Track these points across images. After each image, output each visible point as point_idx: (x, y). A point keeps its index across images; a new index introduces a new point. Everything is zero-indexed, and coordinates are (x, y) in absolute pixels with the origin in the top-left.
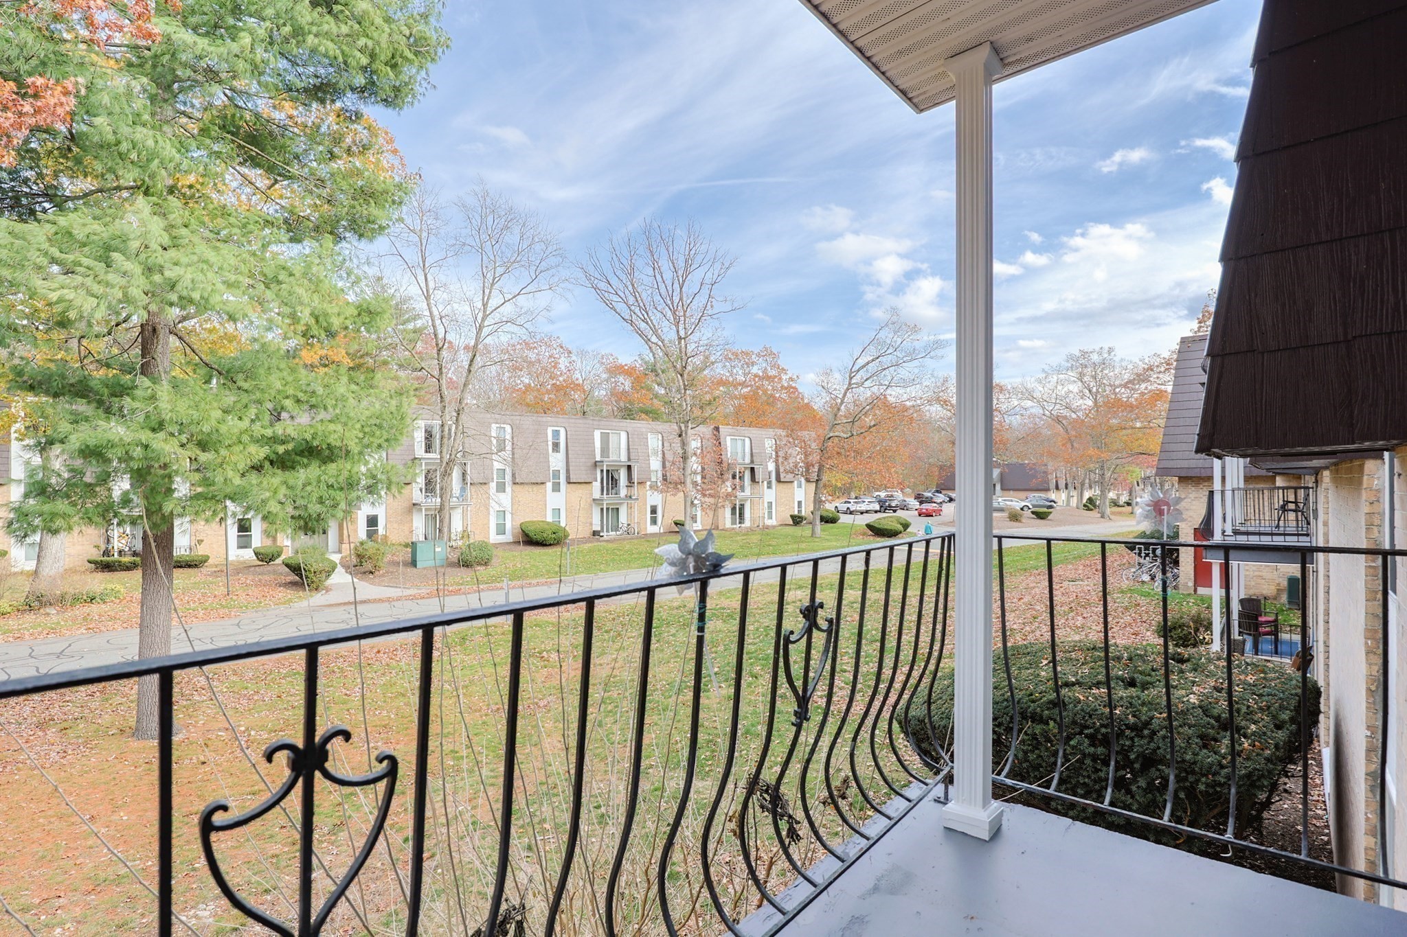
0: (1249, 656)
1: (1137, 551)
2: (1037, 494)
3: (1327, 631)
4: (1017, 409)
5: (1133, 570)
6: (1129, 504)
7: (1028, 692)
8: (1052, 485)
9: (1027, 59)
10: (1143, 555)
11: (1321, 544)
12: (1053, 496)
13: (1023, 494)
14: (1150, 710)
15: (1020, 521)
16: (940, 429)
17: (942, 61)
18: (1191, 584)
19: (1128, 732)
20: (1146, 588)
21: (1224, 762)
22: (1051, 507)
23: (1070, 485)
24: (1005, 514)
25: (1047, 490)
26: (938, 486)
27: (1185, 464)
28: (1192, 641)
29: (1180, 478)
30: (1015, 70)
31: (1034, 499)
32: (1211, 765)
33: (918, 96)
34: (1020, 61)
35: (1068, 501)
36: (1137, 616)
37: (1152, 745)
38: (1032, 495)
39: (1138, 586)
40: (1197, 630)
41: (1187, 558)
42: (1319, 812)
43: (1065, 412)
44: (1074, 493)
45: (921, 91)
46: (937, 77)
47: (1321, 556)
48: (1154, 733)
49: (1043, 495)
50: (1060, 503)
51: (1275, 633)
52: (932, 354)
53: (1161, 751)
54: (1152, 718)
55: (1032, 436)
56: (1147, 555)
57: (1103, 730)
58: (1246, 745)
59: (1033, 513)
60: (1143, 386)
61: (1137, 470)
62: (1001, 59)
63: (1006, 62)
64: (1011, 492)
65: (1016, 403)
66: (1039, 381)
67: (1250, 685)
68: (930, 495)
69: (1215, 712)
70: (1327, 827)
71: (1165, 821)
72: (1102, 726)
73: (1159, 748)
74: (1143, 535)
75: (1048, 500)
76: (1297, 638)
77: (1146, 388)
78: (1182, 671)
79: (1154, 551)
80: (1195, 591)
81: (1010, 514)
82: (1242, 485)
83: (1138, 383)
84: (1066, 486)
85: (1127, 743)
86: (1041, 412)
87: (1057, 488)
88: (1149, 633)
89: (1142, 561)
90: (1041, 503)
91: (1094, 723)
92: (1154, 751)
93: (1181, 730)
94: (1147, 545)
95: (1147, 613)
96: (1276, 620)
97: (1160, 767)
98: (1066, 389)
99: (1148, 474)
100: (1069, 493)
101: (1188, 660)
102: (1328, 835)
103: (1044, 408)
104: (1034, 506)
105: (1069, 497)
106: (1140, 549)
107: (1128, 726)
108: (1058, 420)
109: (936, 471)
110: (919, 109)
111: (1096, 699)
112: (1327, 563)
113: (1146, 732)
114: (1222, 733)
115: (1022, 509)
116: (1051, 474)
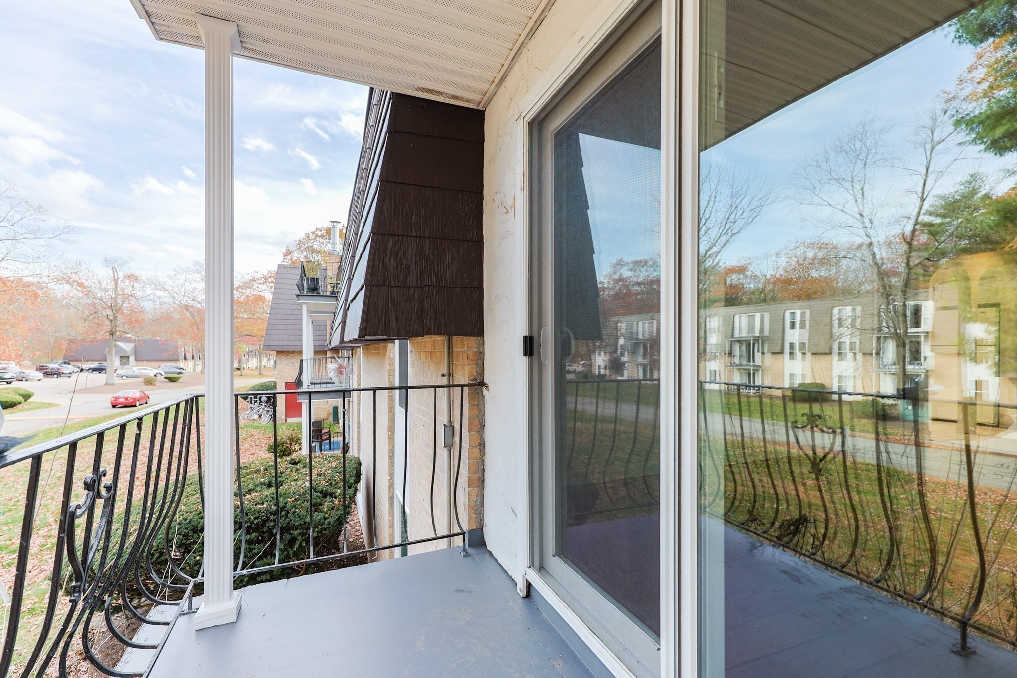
0: (318, 453)
1: (249, 400)
2: (168, 364)
3: (359, 432)
4: (152, 296)
5: (247, 412)
6: (239, 369)
7: (198, 512)
8: (182, 356)
9: (259, 52)
10: (253, 402)
11: (355, 387)
12: (182, 364)
13: (156, 364)
14: (285, 498)
15: (154, 385)
16: (67, 306)
17: (193, 12)
18: (283, 417)
19: (272, 517)
20: (256, 423)
21: (327, 515)
22: (180, 373)
23: (195, 357)
24: (141, 380)
25: (177, 360)
26: (65, 357)
27: (280, 343)
28: (288, 452)
29: (277, 351)
30: (248, 54)
31: (165, 368)
32: (320, 520)
33: (162, 25)
34: (254, 50)
35: (194, 368)
36: (252, 442)
37: (287, 520)
38: (163, 364)
39: (251, 423)
40: (291, 444)
41: (281, 401)
42: (358, 528)
43: (191, 303)
44: (199, 362)
45: (165, 23)
46: (184, 22)
47: (355, 394)
48: (288, 512)
49: (173, 364)
50: (188, 370)
51: (329, 438)
52: (62, 237)
53: (293, 521)
54: (286, 503)
55: (165, 318)
56: (256, 402)
57: (256, 521)
58: (336, 502)
59: (166, 378)
60: (248, 291)
61: (244, 346)
62: (241, 42)
63: (244, 45)
64: (145, 362)
65: (150, 292)
66: (170, 277)
67: (334, 468)
68: (56, 366)
69: (320, 488)
70: (362, 534)
71: (312, 558)
72: (255, 518)
73: (291, 520)
74: (253, 388)
75: (177, 368)
76: (341, 438)
77: (250, 293)
78: (298, 470)
79: (260, 398)
80: (286, 420)
81: (145, 380)
82: (313, 356)
83: (245, 288)
84: (193, 358)
85: (271, 524)
86: (172, 301)
87: (185, 358)
88: (261, 452)
89: (253, 406)
90: (173, 370)
91: (250, 518)
92: (288, 523)
93: (303, 505)
94: (255, 395)
95: (258, 439)
96: (329, 431)
97: (292, 532)
98: (193, 285)
99: (251, 349)
100: (195, 362)
101: (299, 462)
102: (363, 538)
103: (174, 298)
104: (166, 373)
105: (195, 366)
106: (251, 398)
107: (271, 513)
108: (186, 307)
109: (64, 345)
110: (160, 35)
111: (250, 501)
112: (359, 397)
113: (283, 513)
114: (324, 500)
115: (155, 375)
116: (181, 348)
